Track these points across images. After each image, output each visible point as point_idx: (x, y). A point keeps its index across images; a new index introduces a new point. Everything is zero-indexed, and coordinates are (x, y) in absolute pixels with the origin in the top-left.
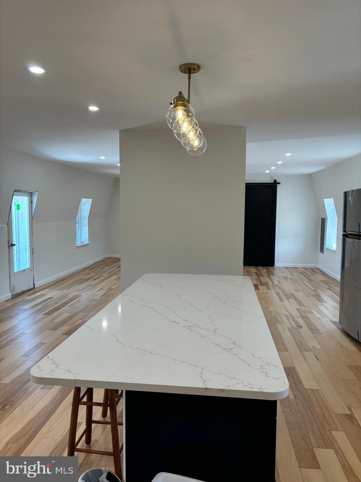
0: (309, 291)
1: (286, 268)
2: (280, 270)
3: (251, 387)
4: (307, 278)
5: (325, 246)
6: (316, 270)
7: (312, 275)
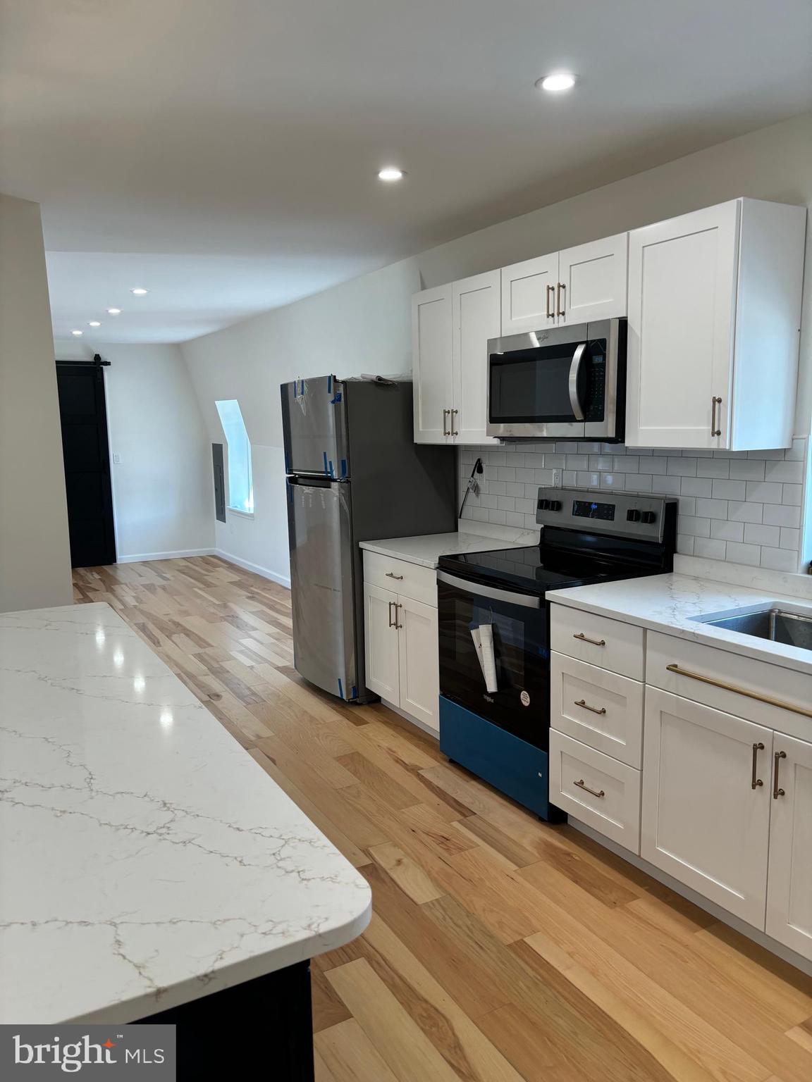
0: (212, 610)
1: (145, 563)
2: (132, 569)
3: (283, 933)
4: (199, 581)
5: (227, 507)
6: (212, 561)
7: (206, 573)
